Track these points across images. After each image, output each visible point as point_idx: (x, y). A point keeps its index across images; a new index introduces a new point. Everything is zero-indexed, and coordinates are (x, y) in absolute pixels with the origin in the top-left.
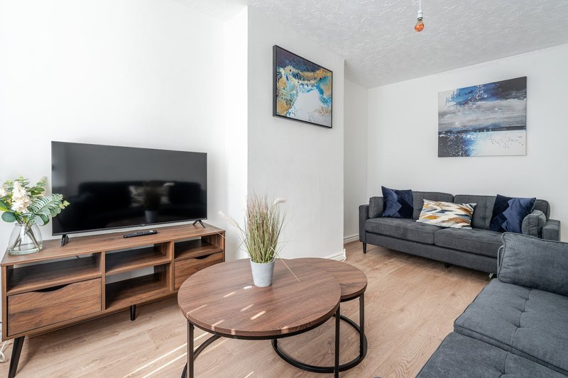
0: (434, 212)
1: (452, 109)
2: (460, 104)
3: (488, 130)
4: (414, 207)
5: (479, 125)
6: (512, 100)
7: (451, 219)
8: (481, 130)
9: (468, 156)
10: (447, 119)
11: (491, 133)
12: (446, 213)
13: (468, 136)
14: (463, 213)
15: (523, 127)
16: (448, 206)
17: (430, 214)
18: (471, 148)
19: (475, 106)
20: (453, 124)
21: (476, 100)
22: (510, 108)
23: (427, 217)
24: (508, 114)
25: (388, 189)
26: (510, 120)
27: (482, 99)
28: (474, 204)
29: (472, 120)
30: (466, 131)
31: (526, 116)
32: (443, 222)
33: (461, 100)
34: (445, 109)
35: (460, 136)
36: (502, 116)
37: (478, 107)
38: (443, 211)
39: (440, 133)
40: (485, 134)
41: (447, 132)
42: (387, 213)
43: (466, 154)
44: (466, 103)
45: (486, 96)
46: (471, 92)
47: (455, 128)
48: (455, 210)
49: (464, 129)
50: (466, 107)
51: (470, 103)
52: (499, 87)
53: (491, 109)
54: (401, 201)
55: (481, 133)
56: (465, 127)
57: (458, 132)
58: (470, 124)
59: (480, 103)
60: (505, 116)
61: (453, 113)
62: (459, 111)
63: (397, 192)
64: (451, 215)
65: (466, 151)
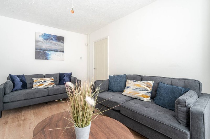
0: (41, 82)
1: (42, 40)
2: (45, 39)
3: (54, 51)
4: (27, 83)
5: (52, 49)
6: (61, 43)
7: (49, 84)
8: (52, 51)
9: (48, 59)
10: (39, 44)
11: (55, 52)
12: (47, 82)
13: (48, 52)
14: (52, 81)
15: (63, 52)
16: (46, 79)
17: (39, 84)
18: (49, 57)
19: (50, 42)
20: (42, 46)
21: (50, 40)
22: (60, 45)
23: (38, 86)
24: (60, 47)
25: (13, 76)
26: (60, 49)
27: (53, 40)
28: (54, 77)
29: (49, 47)
30: (47, 50)
31: (64, 49)
32: (46, 86)
33: (45, 38)
34: (39, 39)
35: (45, 51)
36: (58, 47)
37: (51, 42)
38: (45, 82)
39: (36, 49)
40: (53, 52)
41: (39, 49)
42: (15, 88)
43: (47, 59)
44: (47, 40)
45: (54, 39)
46: (49, 36)
47: (43, 48)
48: (49, 80)
49: (46, 49)
50: (47, 41)
51: (49, 40)
52: (57, 37)
53: (55, 44)
54: (21, 81)
55: (52, 52)
56: (47, 48)
57: (44, 50)
58: (49, 48)
59: (52, 41)
60: (59, 47)
61: (42, 42)
62: (45, 42)
63: (18, 76)
64: (49, 82)
65: (47, 58)
